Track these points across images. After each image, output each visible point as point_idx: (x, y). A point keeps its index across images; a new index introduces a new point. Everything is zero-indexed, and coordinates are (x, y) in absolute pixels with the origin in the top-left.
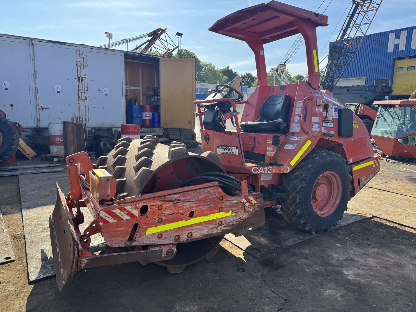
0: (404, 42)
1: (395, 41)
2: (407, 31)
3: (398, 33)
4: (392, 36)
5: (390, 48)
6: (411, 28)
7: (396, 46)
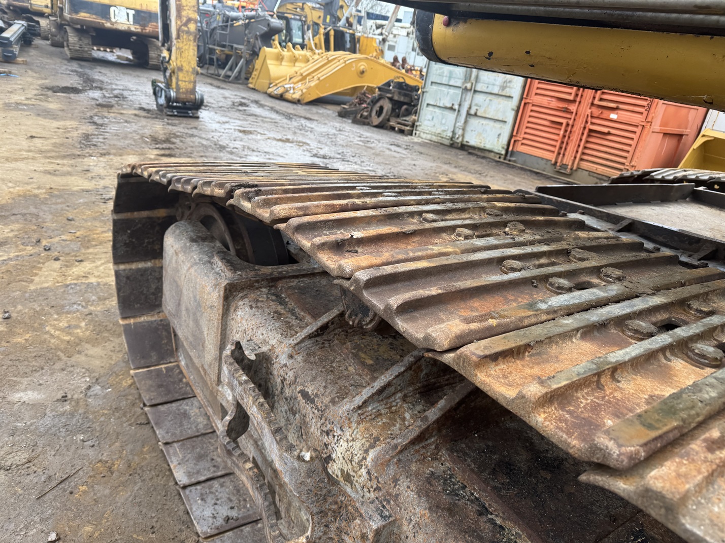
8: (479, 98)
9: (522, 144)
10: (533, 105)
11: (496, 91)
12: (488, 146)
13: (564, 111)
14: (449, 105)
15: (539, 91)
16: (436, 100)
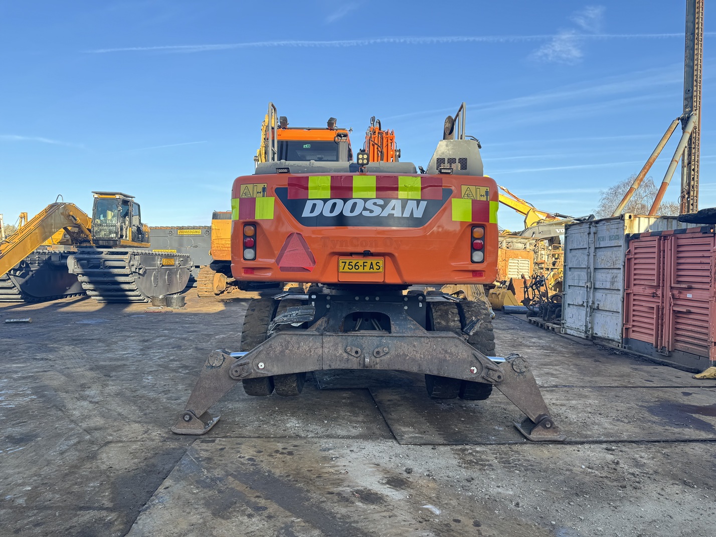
8: (599, 295)
9: (633, 331)
10: (634, 295)
11: (608, 287)
12: (611, 337)
13: (653, 297)
14: (581, 303)
15: (636, 282)
16: (573, 300)
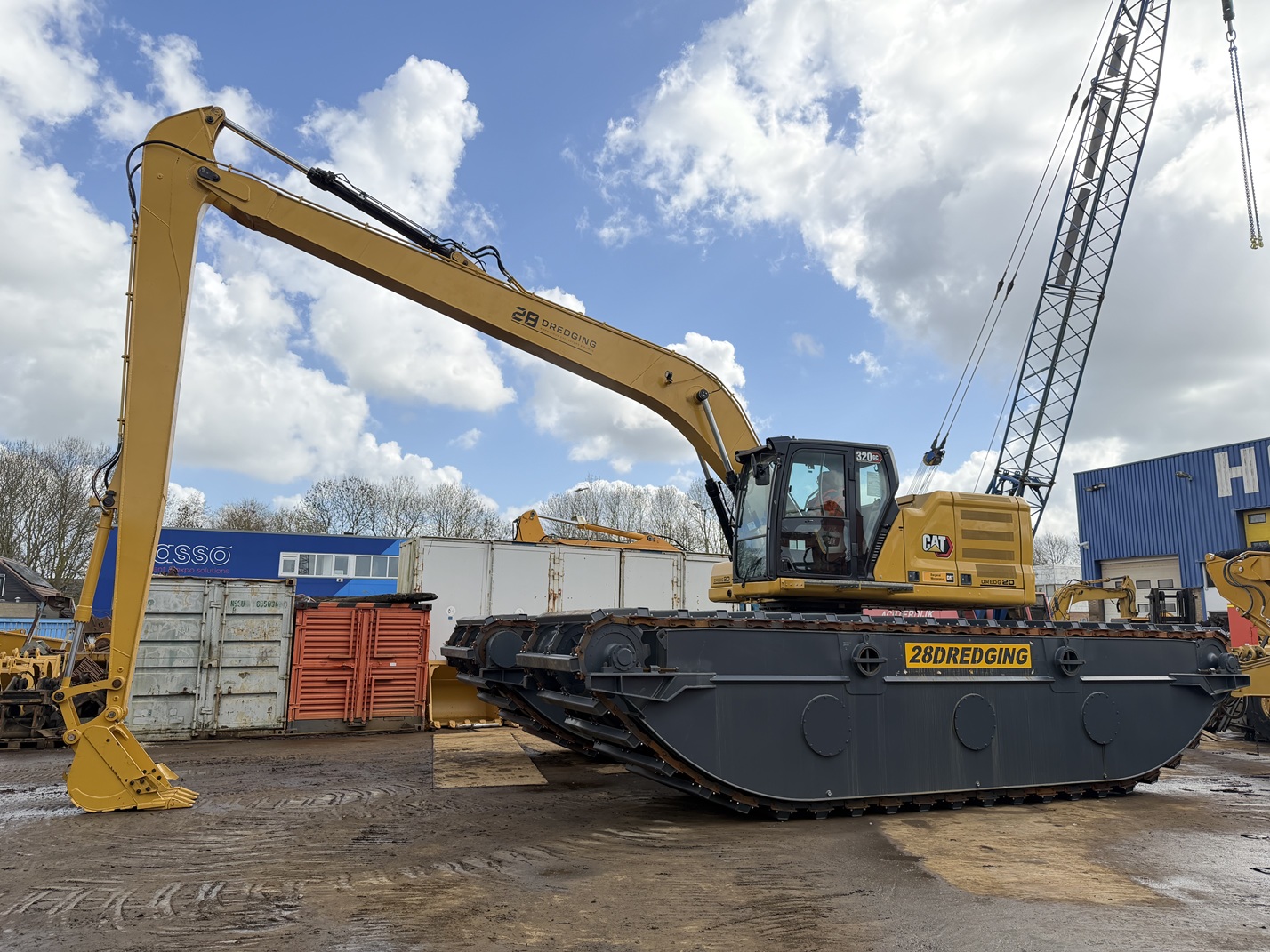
0: (1252, 473)
1: (1231, 471)
2: (1255, 449)
3: (1234, 452)
4: (1221, 460)
5: (1223, 486)
6: (1263, 443)
7: (1237, 483)
8: (231, 675)
9: (301, 711)
10: (306, 670)
11: (253, 663)
12: (257, 724)
13: (344, 670)
14: (181, 691)
